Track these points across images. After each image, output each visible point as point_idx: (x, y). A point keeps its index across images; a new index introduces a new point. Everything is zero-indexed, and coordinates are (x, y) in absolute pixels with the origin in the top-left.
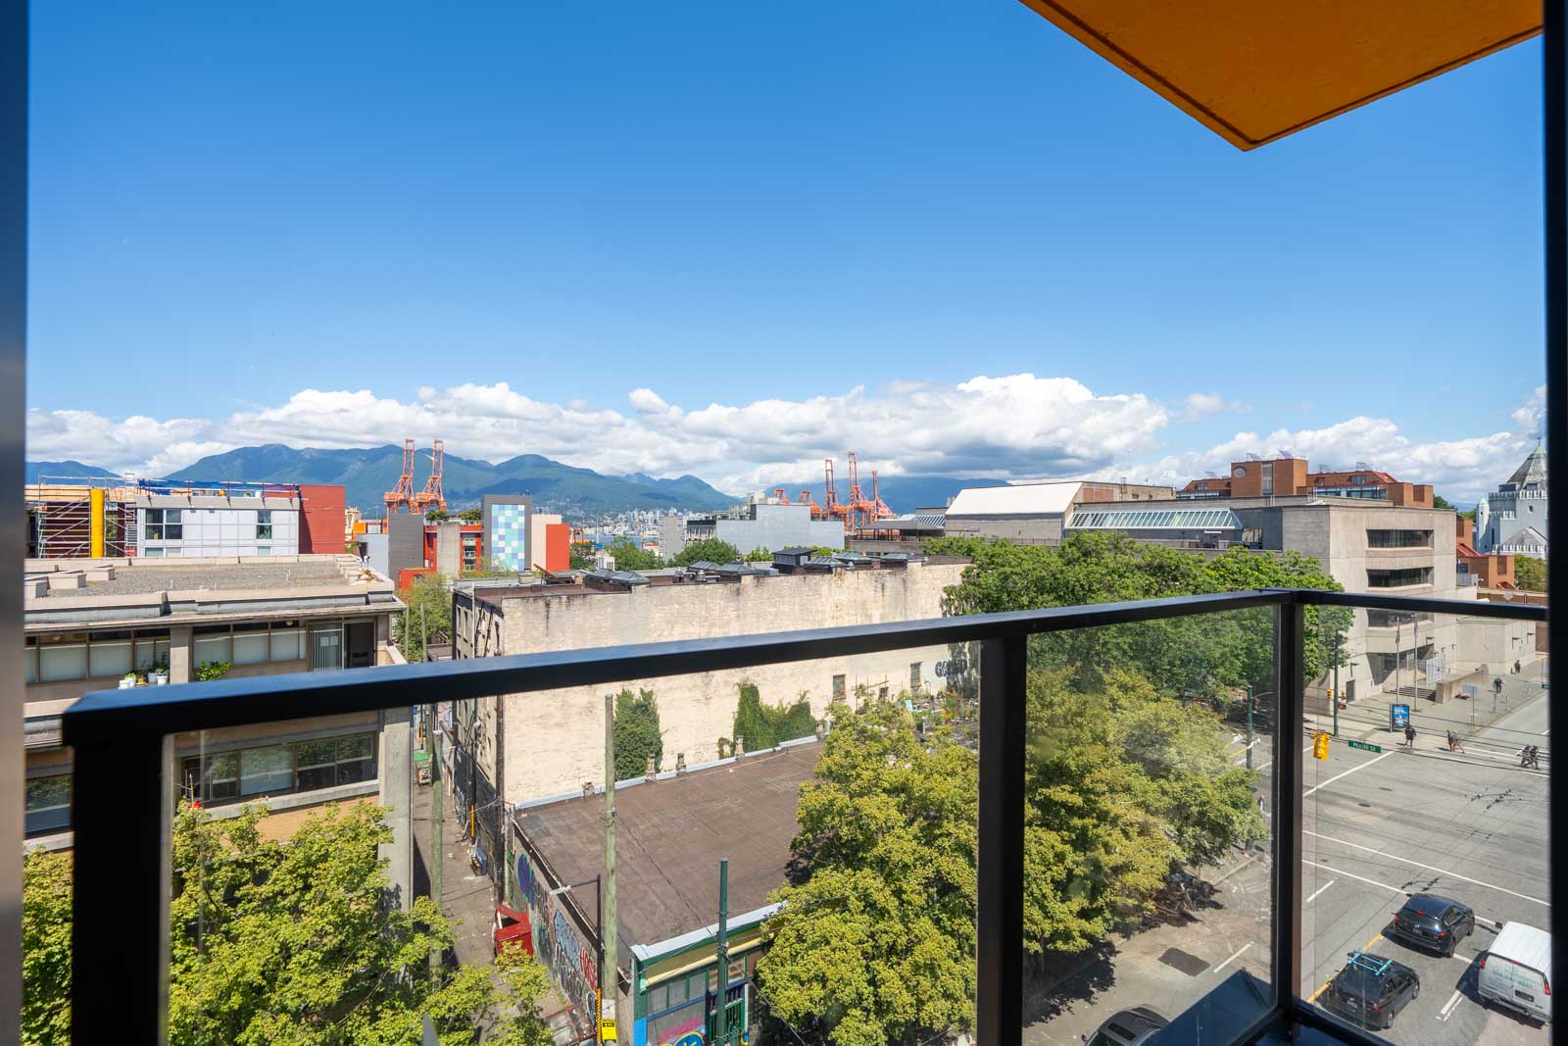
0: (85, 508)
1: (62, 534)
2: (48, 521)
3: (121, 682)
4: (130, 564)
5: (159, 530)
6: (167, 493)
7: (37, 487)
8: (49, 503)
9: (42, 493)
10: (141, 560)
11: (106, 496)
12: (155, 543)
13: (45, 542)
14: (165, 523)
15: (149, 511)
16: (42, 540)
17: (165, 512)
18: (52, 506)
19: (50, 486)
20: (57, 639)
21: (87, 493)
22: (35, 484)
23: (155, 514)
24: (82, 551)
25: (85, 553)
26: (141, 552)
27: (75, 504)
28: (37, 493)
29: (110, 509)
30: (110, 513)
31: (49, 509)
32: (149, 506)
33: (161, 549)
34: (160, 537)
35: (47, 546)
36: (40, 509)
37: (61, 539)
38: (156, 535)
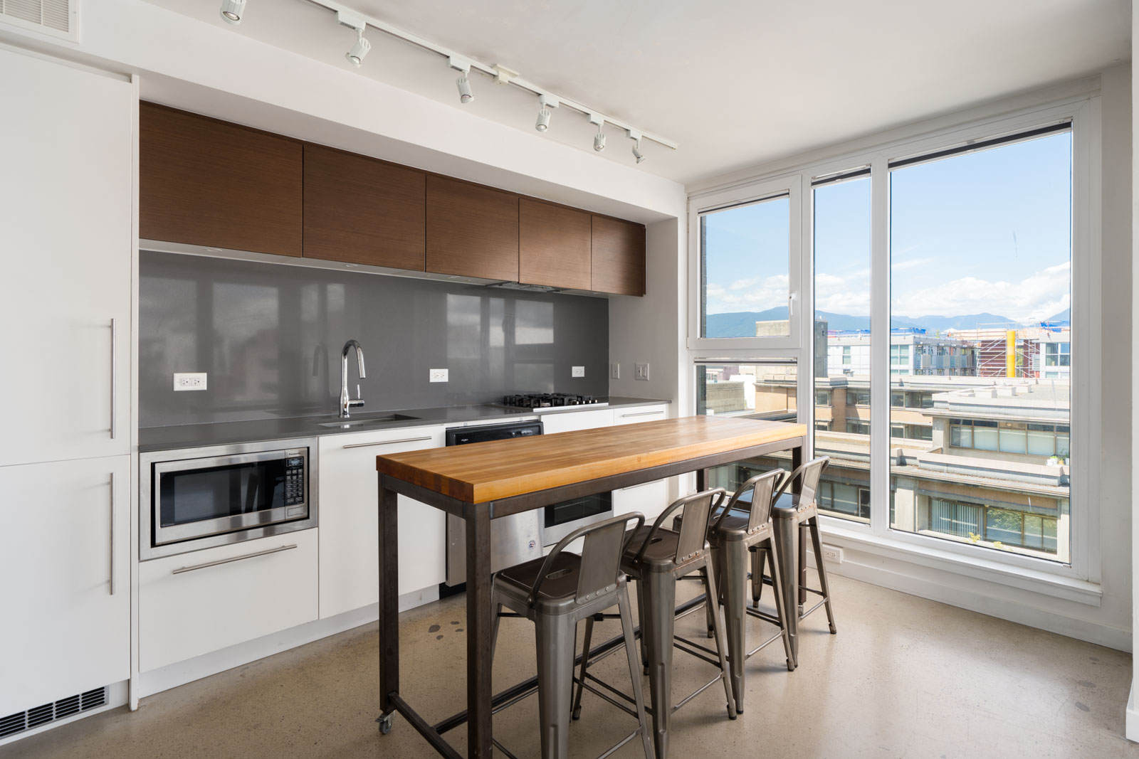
0: (1003, 344)
1: (990, 362)
2: (982, 353)
3: (1048, 460)
4: (1037, 383)
5: (1054, 359)
6: (1059, 330)
7: (975, 331)
8: (983, 342)
9: (979, 335)
10: (1044, 381)
11: (1016, 335)
12: (1053, 368)
13: (980, 367)
14: (1059, 353)
15: (1048, 345)
16: (979, 366)
17: (1059, 345)
18: (984, 343)
19: (984, 330)
20: (1009, 425)
21: (1004, 334)
22: (975, 329)
23: (1052, 347)
24: (1001, 373)
25: (1003, 374)
26: (1042, 375)
27: (998, 341)
28: (975, 335)
29: (1019, 344)
30: (1019, 347)
31: (983, 346)
32: (1049, 341)
33: (1057, 373)
34: (1056, 364)
35: (981, 369)
36: (977, 345)
37: (989, 365)
38: (1053, 363)
